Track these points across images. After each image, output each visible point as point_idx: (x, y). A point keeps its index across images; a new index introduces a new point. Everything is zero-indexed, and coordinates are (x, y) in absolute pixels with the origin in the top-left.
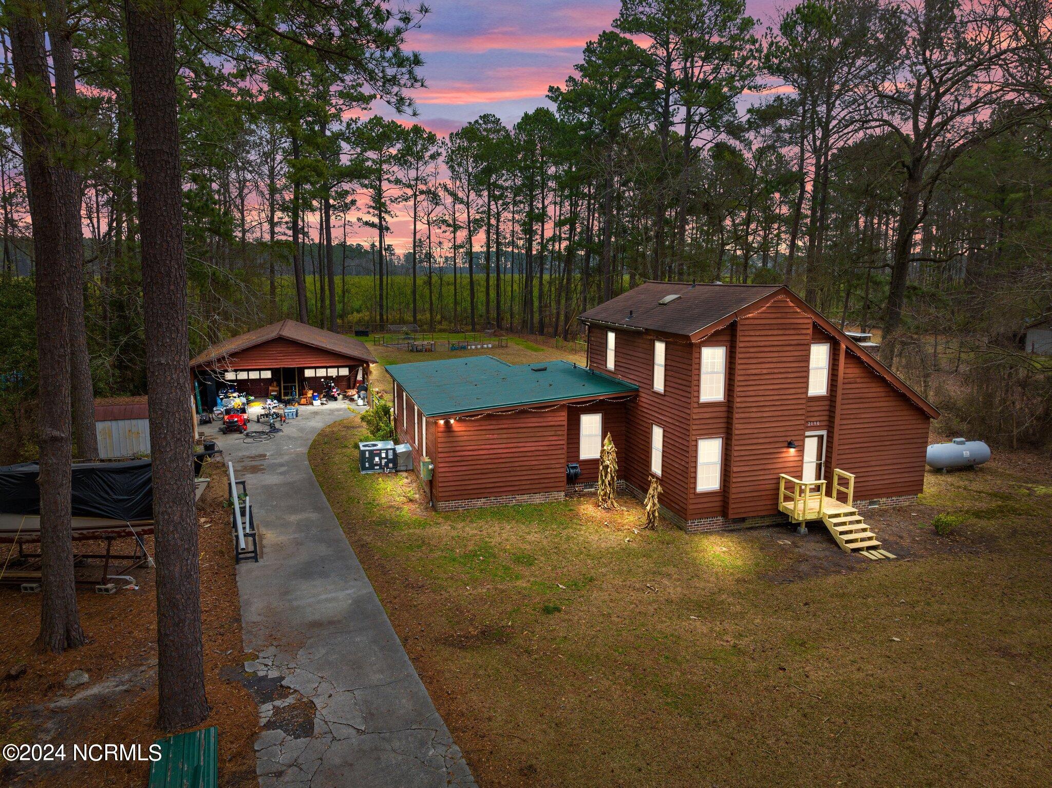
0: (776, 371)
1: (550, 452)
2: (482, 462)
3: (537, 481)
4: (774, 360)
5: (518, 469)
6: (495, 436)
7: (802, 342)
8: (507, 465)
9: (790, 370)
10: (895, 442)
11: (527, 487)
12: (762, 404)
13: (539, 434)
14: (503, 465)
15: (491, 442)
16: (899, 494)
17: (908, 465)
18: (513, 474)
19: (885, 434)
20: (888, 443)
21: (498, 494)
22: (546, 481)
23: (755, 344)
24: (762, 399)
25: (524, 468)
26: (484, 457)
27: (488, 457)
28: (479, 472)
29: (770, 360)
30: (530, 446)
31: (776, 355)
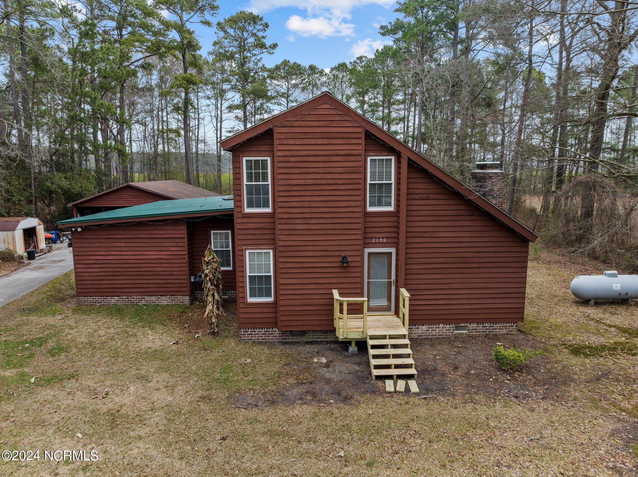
0: (323, 182)
1: (172, 261)
2: (112, 266)
3: (162, 286)
4: (320, 170)
5: (144, 273)
6: (122, 244)
7: (353, 152)
8: (135, 270)
9: (340, 182)
10: (483, 265)
11: (154, 290)
12: (308, 216)
13: (162, 245)
14: (131, 270)
15: (119, 249)
16: (494, 321)
17: (503, 291)
18: (140, 277)
19: (470, 255)
20: (475, 265)
21: (129, 294)
22: (171, 286)
23: (296, 153)
24: (308, 210)
25: (149, 273)
26: (114, 262)
27: (117, 261)
28: (111, 274)
29: (315, 170)
30: (153, 255)
31: (322, 165)
